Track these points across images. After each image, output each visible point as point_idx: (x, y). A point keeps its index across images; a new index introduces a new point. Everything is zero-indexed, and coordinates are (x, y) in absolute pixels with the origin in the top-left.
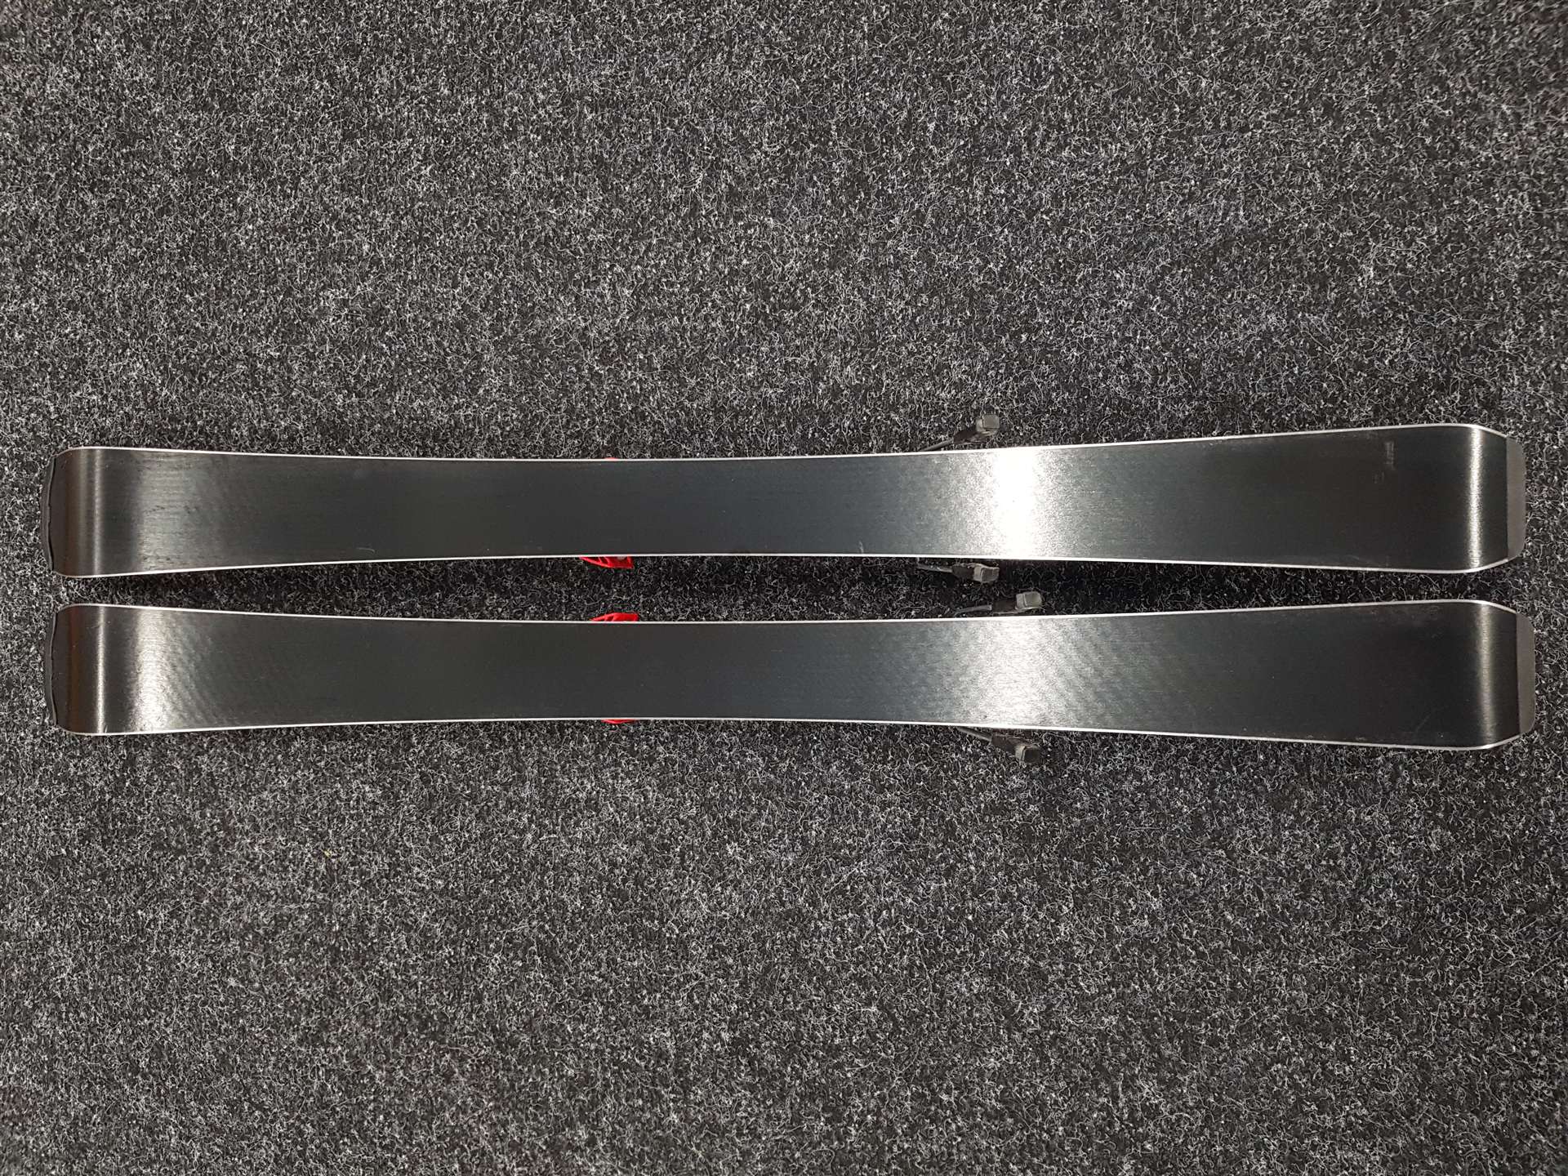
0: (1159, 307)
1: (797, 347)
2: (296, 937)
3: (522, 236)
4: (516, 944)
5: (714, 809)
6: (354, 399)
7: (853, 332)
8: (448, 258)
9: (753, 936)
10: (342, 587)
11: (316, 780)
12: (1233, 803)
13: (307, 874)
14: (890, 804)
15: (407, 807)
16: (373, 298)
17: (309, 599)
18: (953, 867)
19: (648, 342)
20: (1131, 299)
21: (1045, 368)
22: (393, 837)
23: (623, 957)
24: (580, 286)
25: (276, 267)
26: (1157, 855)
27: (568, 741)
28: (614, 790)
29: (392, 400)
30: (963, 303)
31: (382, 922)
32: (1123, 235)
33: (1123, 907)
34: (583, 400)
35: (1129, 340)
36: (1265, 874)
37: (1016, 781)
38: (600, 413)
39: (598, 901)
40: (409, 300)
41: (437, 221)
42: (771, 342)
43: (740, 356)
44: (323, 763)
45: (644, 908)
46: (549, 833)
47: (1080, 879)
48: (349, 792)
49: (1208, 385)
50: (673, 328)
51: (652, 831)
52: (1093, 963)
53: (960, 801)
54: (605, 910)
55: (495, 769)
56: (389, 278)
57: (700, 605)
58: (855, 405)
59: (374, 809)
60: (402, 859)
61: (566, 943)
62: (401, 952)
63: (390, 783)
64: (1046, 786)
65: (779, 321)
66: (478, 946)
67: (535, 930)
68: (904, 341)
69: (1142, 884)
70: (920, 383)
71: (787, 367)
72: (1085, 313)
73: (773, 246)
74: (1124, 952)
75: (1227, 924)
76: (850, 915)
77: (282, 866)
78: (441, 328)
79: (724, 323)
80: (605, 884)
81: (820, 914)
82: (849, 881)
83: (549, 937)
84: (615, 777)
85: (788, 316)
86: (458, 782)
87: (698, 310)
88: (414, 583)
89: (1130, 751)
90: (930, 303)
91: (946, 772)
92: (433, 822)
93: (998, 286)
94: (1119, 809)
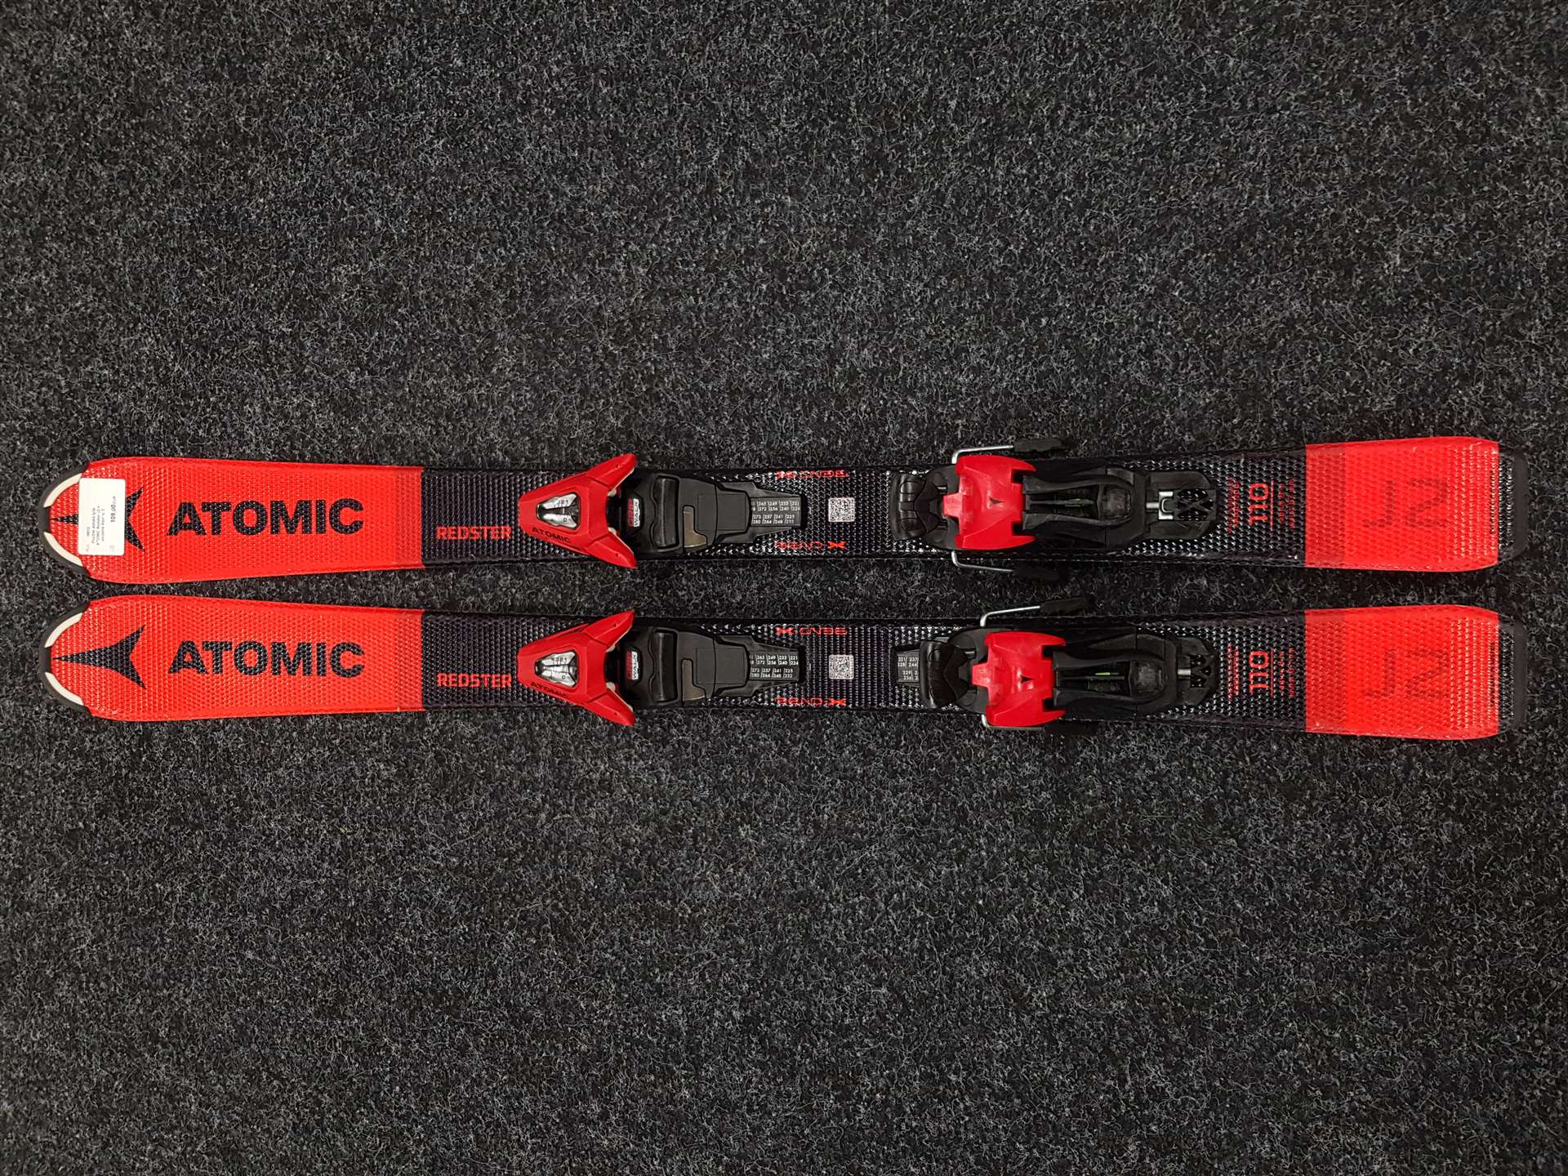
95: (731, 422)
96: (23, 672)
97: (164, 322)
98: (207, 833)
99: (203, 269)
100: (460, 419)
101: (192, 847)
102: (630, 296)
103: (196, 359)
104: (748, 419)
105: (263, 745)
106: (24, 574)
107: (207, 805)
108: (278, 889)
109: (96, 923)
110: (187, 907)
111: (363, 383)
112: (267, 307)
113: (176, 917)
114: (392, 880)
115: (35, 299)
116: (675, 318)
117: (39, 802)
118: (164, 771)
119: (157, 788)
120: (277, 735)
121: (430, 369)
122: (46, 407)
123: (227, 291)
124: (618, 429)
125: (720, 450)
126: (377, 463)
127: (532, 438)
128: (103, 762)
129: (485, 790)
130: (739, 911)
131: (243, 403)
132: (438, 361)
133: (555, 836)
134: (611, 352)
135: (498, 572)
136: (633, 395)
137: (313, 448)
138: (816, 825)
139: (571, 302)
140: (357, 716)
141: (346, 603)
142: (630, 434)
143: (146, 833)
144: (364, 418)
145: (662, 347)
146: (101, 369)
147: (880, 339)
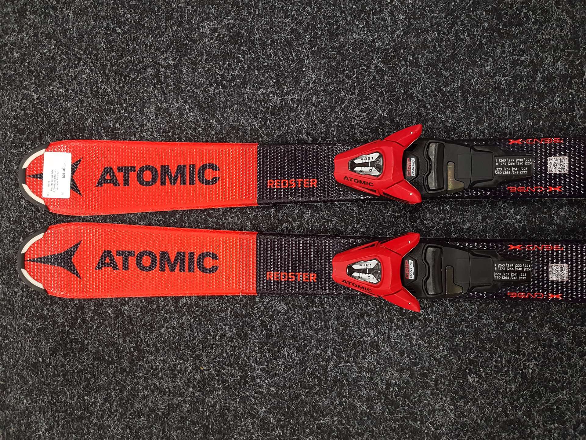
95: (463, 111)
96: (8, 268)
97: (97, 60)
98: (117, 367)
99: (120, 27)
100: (280, 114)
101: (107, 375)
102: (394, 33)
103: (115, 81)
104: (475, 110)
105: (152, 314)
106: (10, 210)
107: (117, 350)
108: (160, 402)
109: (49, 419)
110: (104, 411)
111: (219, 94)
112: (159, 49)
113: (97, 417)
114: (232, 400)
115: (20, 48)
116: (424, 45)
117: (16, 345)
118: (91, 329)
119: (87, 339)
120: (161, 308)
121: (261, 84)
122: (25, 111)
123: (135, 40)
124: (384, 117)
125: (455, 129)
126: (226, 142)
127: (326, 125)
128: (54, 322)
129: (294, 345)
130: (468, 431)
131: (144, 107)
132: (265, 79)
133: (340, 377)
134: (381, 69)
135: (302, 208)
136: (394, 96)
137: (187, 134)
138: (524, 376)
139: (354, 38)
140: (213, 297)
141: (206, 228)
142: (392, 121)
143: (79, 366)
144: (219, 115)
145: (415, 65)
146: (58, 88)
147: (569, 55)
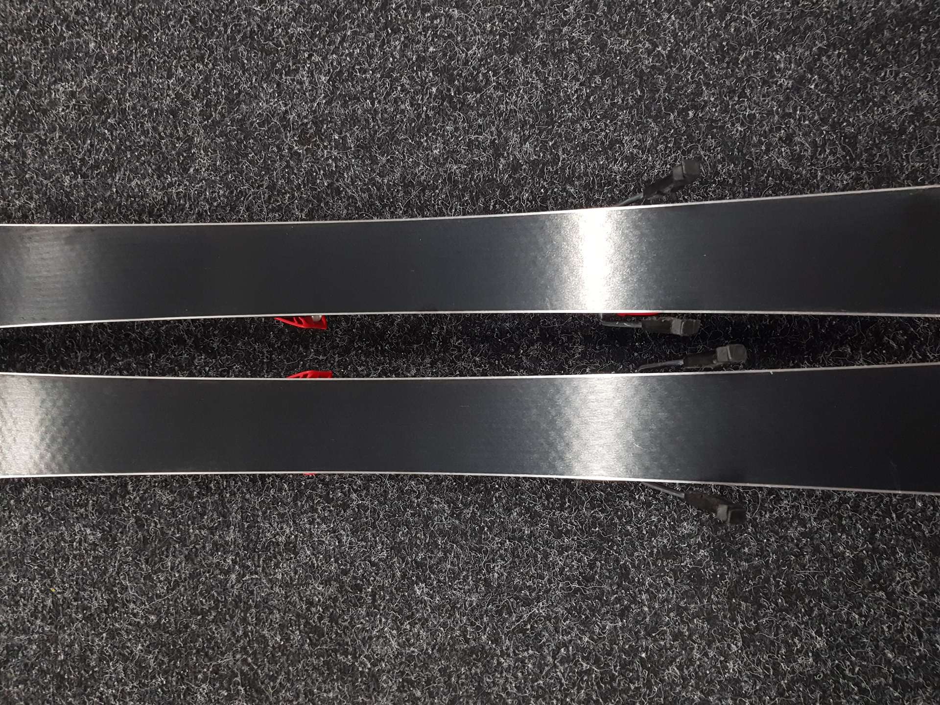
0: (816, 86)
1: (480, 126)
2: (26, 665)
3: (229, 31)
4: (221, 675)
5: (403, 552)
6: (80, 180)
7: (532, 111)
8: (164, 53)
9: (439, 670)
10: (67, 348)
11: (44, 522)
12: (893, 548)
13: (36, 607)
14: (568, 548)
15: (124, 548)
16: (98, 90)
17: (38, 360)
18: (627, 608)
19: (343, 124)
20: (790, 77)
21: (711, 142)
22: (111, 576)
23: (319, 689)
24: (281, 74)
25: (14, 64)
26: (819, 596)
27: (268, 489)
28: (311, 534)
29: (113, 178)
30: (633, 83)
31: (102, 653)
32: (783, 19)
33: (789, 646)
34: (283, 177)
35: (789, 115)
36: (924, 615)
37: (686, 528)
38: (299, 189)
39: (296, 637)
40: (129, 90)
41: (155, 20)
42: (455, 122)
43: (427, 135)
44: (50, 508)
45: (339, 644)
46: (251, 574)
47: (748, 619)
48: (73, 534)
49: (864, 156)
50: (365, 111)
51: (345, 572)
52: (760, 698)
53: (633, 546)
54: (302, 645)
55: (202, 515)
56: (112, 72)
57: (390, 364)
58: (533, 179)
59: (95, 550)
60: (119, 595)
61: (267, 675)
62: (119, 681)
63: (109, 527)
64: (715, 532)
65: (463, 102)
66: (187, 676)
67: (239, 663)
68: (578, 119)
69: (806, 624)
70: (594, 157)
71: (470, 144)
72: (748, 91)
73: (458, 34)
74: (789, 688)
75: (888, 662)
76: (531, 652)
77: (14, 601)
78: (157, 114)
79: (412, 105)
80: (303, 621)
81: (502, 651)
82: (529, 621)
83: (252, 669)
84: (311, 523)
85: (471, 98)
86: (169, 525)
87: (388, 94)
88: (130, 345)
89: (795, 499)
90: (603, 84)
91: (620, 518)
92: (147, 562)
93: (667, 68)
94: (785, 553)
